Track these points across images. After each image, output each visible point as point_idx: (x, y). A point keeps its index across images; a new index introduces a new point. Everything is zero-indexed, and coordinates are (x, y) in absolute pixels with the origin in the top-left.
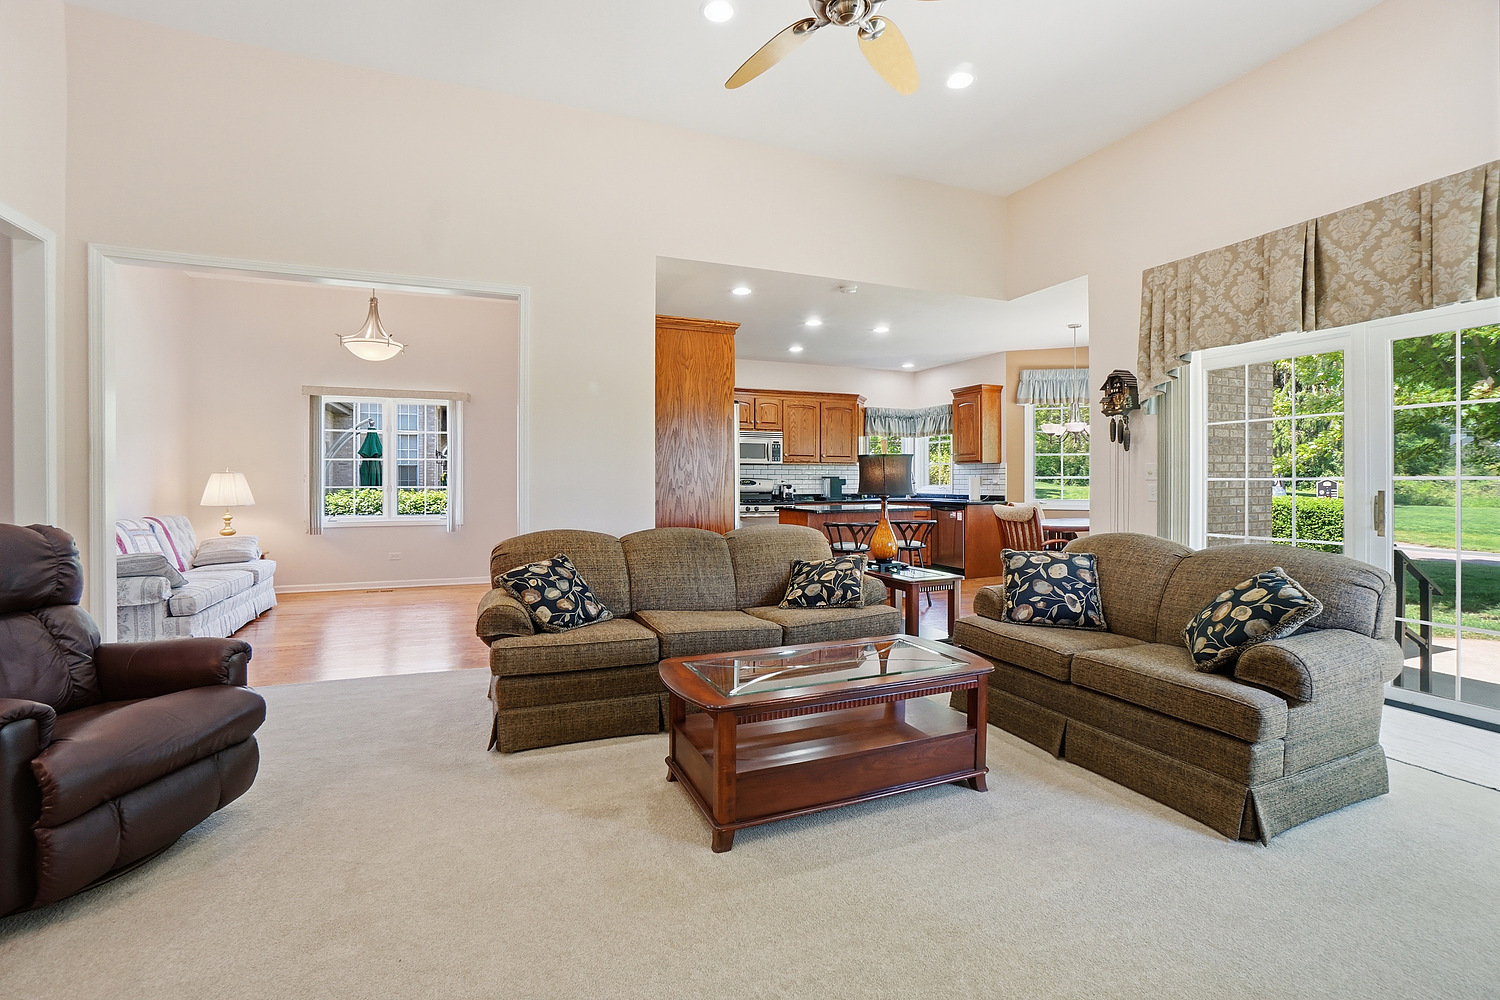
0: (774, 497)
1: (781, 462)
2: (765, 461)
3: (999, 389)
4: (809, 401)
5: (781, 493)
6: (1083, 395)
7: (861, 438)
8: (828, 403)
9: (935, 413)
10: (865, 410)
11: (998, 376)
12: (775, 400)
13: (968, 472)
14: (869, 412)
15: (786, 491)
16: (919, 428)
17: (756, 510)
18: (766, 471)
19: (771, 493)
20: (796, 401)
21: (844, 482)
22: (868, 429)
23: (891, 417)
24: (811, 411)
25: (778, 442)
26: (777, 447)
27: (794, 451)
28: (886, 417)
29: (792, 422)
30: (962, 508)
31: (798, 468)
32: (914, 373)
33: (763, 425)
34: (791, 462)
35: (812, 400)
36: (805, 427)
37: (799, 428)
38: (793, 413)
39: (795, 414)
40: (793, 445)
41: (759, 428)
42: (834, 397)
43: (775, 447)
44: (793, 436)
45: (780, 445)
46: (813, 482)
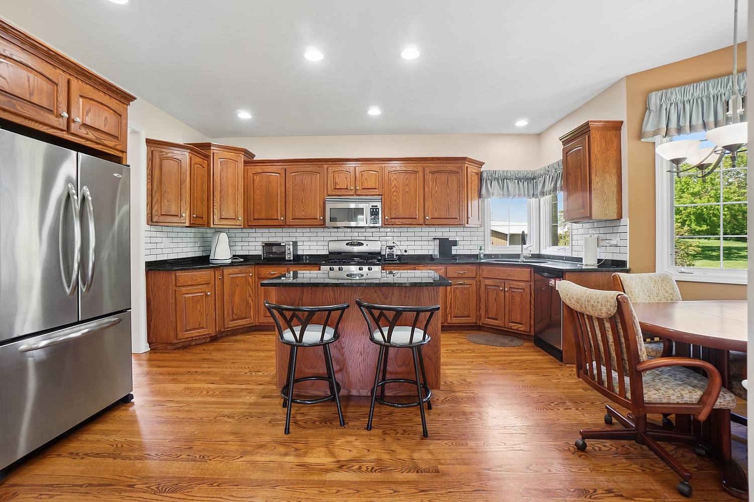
1: (380, 224)
2: (363, 224)
3: (619, 124)
4: (411, 167)
8: (432, 167)
10: (479, 174)
11: (617, 112)
12: (376, 168)
14: (485, 175)
15: (388, 251)
18: (376, 233)
19: (380, 253)
20: (398, 167)
22: (484, 191)
23: (510, 179)
24: (413, 176)
25: (377, 206)
26: (376, 210)
27: (397, 214)
28: (504, 179)
29: (393, 187)
30: (561, 276)
31: (410, 230)
32: (539, 135)
33: (364, 191)
34: (393, 225)
35: (415, 165)
36: (407, 192)
37: (401, 193)
38: (394, 178)
39: (396, 180)
40: (395, 208)
41: (360, 195)
42: (439, 162)
43: (373, 210)
44: (395, 201)
45: (378, 209)
46: (426, 243)
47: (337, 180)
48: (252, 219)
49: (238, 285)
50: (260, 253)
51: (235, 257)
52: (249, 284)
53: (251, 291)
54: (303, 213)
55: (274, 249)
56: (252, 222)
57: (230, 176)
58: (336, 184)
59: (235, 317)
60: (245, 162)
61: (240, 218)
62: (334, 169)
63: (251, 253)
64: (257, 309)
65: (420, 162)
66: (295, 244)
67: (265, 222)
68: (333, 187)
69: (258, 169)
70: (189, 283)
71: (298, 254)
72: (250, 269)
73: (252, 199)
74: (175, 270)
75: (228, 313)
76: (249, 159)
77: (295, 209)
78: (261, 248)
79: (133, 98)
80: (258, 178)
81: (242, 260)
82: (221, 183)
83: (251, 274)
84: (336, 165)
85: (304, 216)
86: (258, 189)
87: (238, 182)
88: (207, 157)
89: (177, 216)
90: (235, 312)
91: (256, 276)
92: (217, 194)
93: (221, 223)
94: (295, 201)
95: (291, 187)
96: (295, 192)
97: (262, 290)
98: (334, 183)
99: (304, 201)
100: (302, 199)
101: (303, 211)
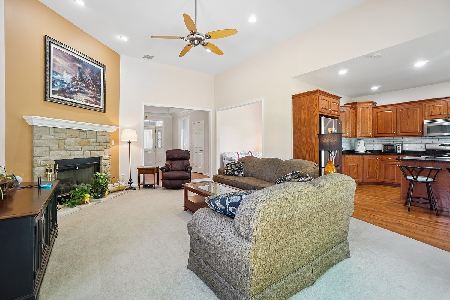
47: (433, 110)
48: (377, 133)
49: (371, 163)
50: (382, 149)
51: (367, 151)
52: (377, 163)
53: (377, 166)
54: (408, 129)
55: (388, 147)
56: (377, 134)
57: (366, 115)
59: (369, 177)
60: (373, 108)
61: (370, 133)
62: (431, 105)
63: (375, 149)
64: (380, 175)
66: (402, 145)
67: (384, 135)
68: (429, 114)
69: (380, 110)
70: (351, 160)
71: (404, 150)
72: (377, 156)
73: (377, 124)
74: (346, 155)
75: (366, 174)
76: (375, 107)
77: (403, 127)
78: (382, 147)
79: (341, 98)
80: (380, 114)
81: (370, 152)
82: (361, 119)
83: (377, 159)
84: (431, 103)
85: (408, 131)
86: (380, 119)
87: (369, 117)
88: (355, 108)
89: (345, 134)
90: (370, 175)
91: (380, 159)
92: (360, 123)
93: (362, 136)
94: (403, 124)
95: (400, 117)
96: (403, 119)
97: (383, 166)
98: (430, 112)
99: (408, 123)
100: (407, 122)
101: (408, 128)
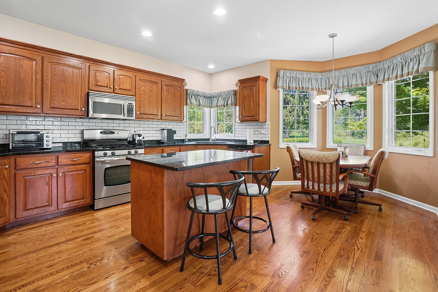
0: (129, 142)
1: (134, 118)
2: (121, 117)
3: (266, 80)
4: (154, 79)
5: (134, 140)
6: (310, 86)
7: (185, 107)
8: (166, 81)
9: (225, 95)
10: (187, 90)
12: (130, 74)
13: (245, 127)
14: (189, 92)
15: (138, 138)
16: (215, 103)
17: (113, 155)
18: (122, 124)
19: (127, 140)
20: (146, 77)
21: (175, 132)
22: (188, 101)
23: (200, 96)
24: (155, 85)
25: (132, 104)
26: (131, 107)
27: (145, 111)
28: (197, 96)
29: (142, 91)
30: (252, 149)
31: (146, 123)
32: (211, 74)
33: (120, 90)
34: (141, 118)
35: (156, 78)
36: (151, 96)
37: (147, 96)
38: (143, 85)
39: (144, 86)
40: (143, 106)
41: (117, 93)
42: (170, 79)
43: (129, 107)
44: (143, 101)
45: (133, 106)
46: (156, 132)
47: (98, 78)
52: (5, 178)
53: (6, 185)
54: (64, 103)
58: (97, 81)
62: (96, 68)
64: (13, 204)
65: (159, 77)
67: (11, 110)
68: (94, 83)
72: (5, 161)
77: (54, 98)
83: (7, 167)
84: (97, 65)
85: (64, 105)
94: (54, 90)
95: (50, 77)
96: (55, 82)
97: (20, 178)
98: (95, 80)
99: (64, 92)
100: (63, 90)
101: (64, 101)
